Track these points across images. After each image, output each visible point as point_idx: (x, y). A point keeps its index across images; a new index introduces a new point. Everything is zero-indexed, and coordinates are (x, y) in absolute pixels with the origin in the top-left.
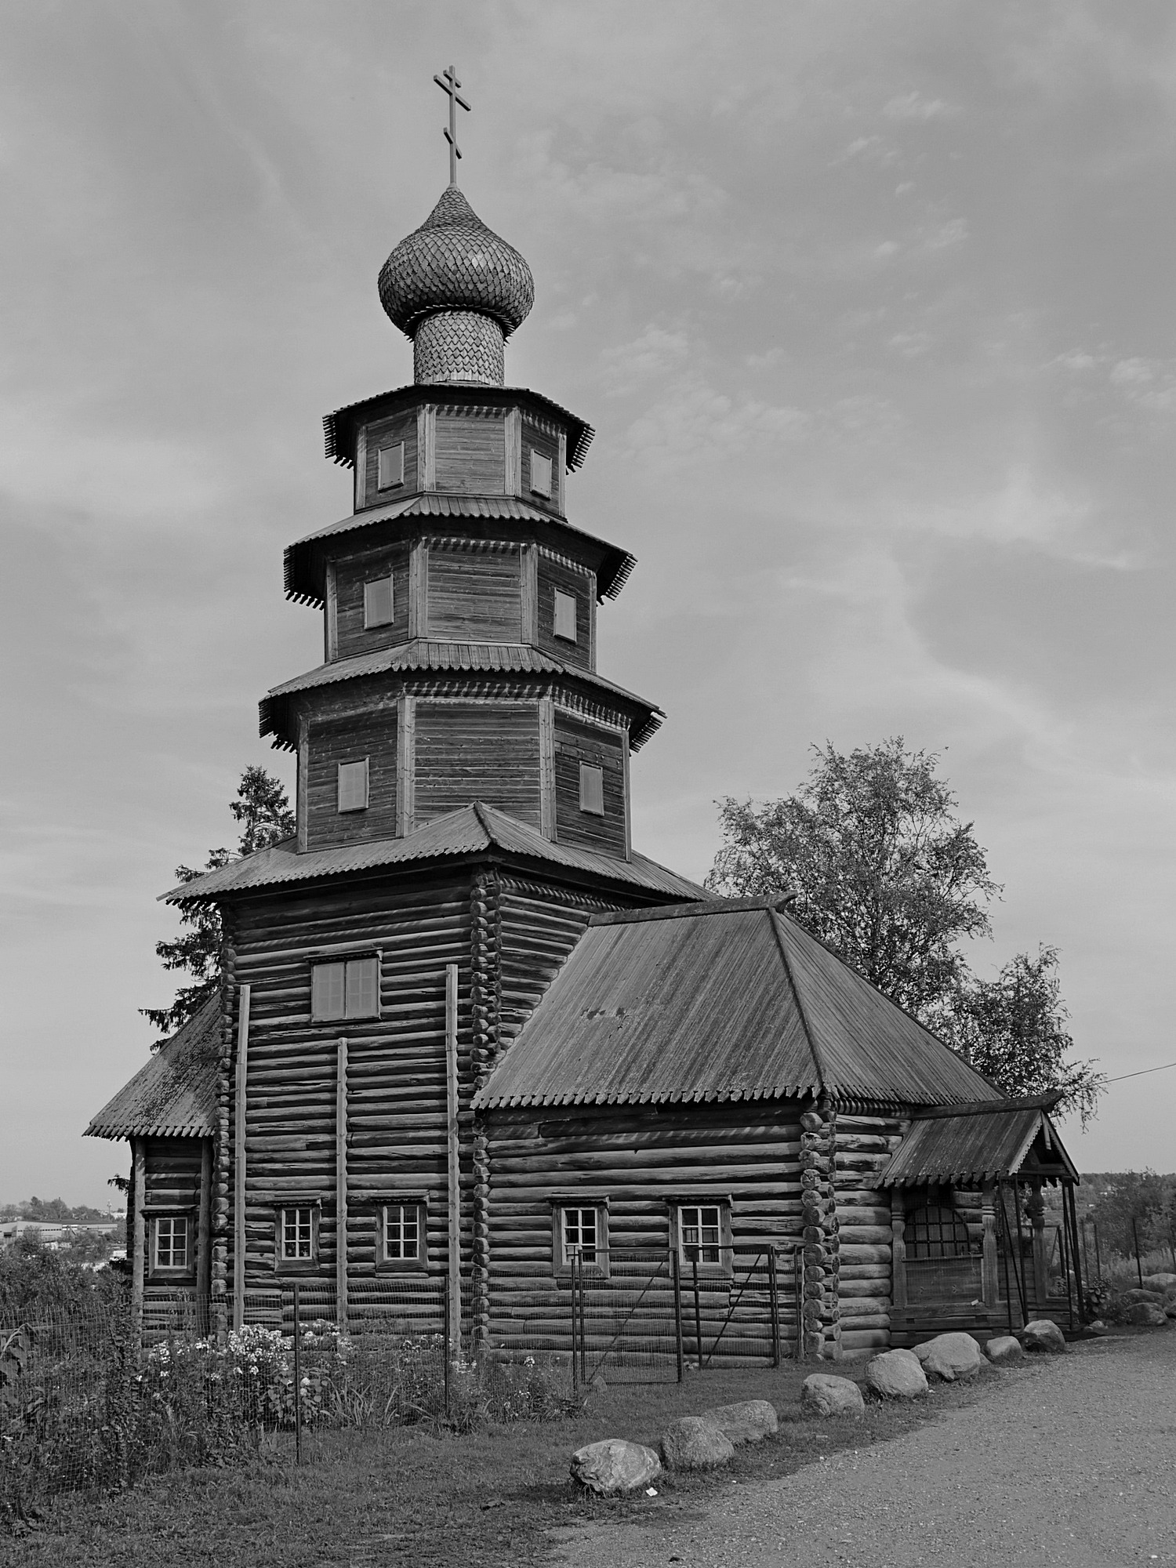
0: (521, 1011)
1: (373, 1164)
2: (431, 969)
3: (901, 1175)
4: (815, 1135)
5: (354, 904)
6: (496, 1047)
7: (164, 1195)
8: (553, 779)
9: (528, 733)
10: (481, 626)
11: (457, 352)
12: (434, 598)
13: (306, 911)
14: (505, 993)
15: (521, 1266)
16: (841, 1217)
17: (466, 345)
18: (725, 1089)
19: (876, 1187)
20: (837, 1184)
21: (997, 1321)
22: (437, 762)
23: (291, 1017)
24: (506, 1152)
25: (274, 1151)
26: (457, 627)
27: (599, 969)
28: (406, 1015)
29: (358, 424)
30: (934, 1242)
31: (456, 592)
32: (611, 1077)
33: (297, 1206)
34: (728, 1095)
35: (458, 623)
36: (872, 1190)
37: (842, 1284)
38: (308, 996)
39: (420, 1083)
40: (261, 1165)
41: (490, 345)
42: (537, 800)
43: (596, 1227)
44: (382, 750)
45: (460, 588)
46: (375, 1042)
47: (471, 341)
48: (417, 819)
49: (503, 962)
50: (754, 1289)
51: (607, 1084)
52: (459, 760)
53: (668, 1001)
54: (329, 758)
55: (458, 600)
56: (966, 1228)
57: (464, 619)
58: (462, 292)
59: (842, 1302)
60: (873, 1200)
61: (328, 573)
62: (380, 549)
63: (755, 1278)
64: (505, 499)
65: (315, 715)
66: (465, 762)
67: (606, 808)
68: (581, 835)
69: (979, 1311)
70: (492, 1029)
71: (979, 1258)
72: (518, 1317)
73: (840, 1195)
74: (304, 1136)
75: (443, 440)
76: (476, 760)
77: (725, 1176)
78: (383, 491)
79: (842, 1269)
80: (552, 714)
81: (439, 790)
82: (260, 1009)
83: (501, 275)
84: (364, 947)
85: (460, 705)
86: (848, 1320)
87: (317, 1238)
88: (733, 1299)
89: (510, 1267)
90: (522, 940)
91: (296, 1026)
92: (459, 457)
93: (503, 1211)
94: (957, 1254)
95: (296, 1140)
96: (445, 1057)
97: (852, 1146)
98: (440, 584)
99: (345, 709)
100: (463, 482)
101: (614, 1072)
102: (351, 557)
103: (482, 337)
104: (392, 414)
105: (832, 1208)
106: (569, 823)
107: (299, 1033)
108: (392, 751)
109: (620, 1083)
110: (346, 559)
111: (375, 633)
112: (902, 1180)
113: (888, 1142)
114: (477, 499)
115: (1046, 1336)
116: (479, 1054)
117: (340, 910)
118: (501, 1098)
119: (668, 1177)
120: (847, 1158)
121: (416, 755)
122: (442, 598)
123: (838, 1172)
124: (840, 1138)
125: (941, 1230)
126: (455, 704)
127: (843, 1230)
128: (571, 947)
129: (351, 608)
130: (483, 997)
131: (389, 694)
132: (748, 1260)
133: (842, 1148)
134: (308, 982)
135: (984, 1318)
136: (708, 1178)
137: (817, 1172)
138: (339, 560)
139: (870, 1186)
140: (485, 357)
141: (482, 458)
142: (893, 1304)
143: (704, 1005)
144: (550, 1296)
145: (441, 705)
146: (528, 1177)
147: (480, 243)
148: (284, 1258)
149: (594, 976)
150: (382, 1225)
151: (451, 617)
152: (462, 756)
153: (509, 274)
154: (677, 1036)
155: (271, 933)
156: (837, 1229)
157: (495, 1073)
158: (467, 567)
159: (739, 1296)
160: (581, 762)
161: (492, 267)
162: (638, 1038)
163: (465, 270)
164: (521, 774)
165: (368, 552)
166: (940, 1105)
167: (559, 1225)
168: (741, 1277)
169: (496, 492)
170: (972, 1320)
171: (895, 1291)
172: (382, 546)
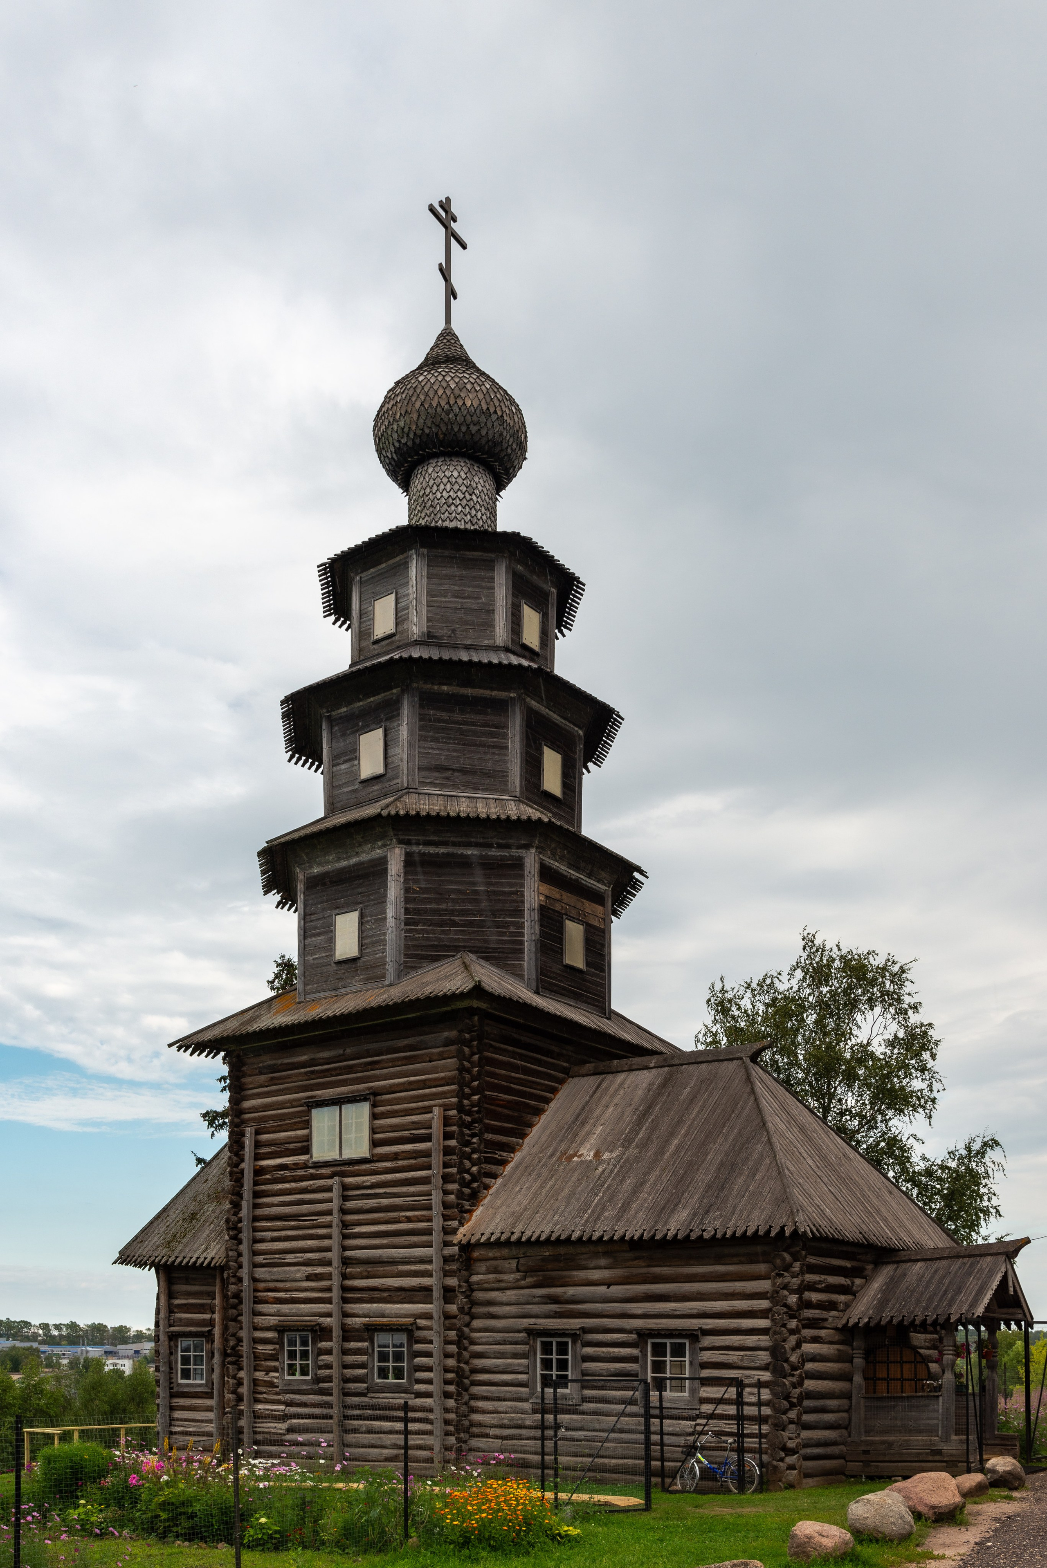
0: (504, 1154)
1: (365, 1295)
2: (418, 1112)
3: (864, 1314)
4: (786, 1274)
5: (348, 1051)
6: (479, 1186)
7: (185, 1319)
8: (537, 931)
9: (515, 885)
10: (470, 778)
11: (451, 501)
12: (425, 748)
13: (304, 1058)
14: (488, 1136)
15: (499, 1391)
16: (807, 1354)
17: (459, 493)
18: (698, 1226)
19: (840, 1326)
20: (804, 1322)
21: (951, 1455)
22: (425, 911)
23: (291, 1158)
24: (486, 1286)
25: (277, 1281)
26: (447, 778)
27: (579, 1115)
28: (396, 1156)
29: (352, 575)
30: (894, 1379)
31: (446, 743)
32: (586, 1215)
33: (298, 1330)
34: (701, 1232)
35: (449, 774)
36: (836, 1329)
37: (806, 1418)
38: (308, 1139)
39: (409, 1220)
40: (265, 1294)
41: (482, 494)
42: (521, 951)
43: (569, 1357)
44: (373, 900)
45: (450, 738)
46: (367, 1181)
47: (464, 488)
48: (406, 967)
49: (486, 1105)
50: (721, 1419)
51: (583, 1222)
52: (446, 910)
53: (644, 1145)
54: (324, 910)
55: (448, 750)
56: (928, 1367)
57: (453, 770)
58: (455, 435)
59: (805, 1434)
60: (836, 1338)
61: (324, 727)
62: (372, 699)
63: (722, 1409)
64: (496, 649)
65: (311, 867)
66: (452, 912)
67: (588, 964)
68: (564, 989)
69: (934, 1445)
70: (475, 1169)
71: (938, 1397)
72: (496, 1437)
73: (807, 1333)
74: (304, 1268)
75: (434, 587)
76: (462, 910)
77: (694, 1312)
78: (376, 642)
79: (806, 1403)
80: (537, 866)
81: (428, 939)
82: (264, 1150)
83: (494, 417)
84: (357, 1091)
85: (448, 854)
86: (809, 1451)
87: (315, 1361)
88: (699, 1428)
89: (489, 1391)
90: (504, 1086)
91: (296, 1166)
92: (450, 605)
93: (484, 1340)
94: (916, 1392)
95: (296, 1272)
96: (431, 1195)
97: (819, 1286)
98: (431, 734)
99: (339, 859)
100: (454, 631)
101: (589, 1211)
102: (344, 709)
103: (474, 485)
104: (385, 562)
105: (798, 1345)
106: (552, 975)
107: (299, 1173)
108: (382, 900)
109: (595, 1221)
110: (340, 711)
111: (368, 786)
112: (867, 1320)
113: (853, 1283)
114: (468, 648)
115: (1009, 1473)
116: (463, 1193)
117: (335, 1057)
118: (482, 1234)
119: (640, 1311)
120: (815, 1297)
121: (406, 904)
122: (432, 748)
123: (806, 1311)
124: (810, 1278)
125: (902, 1369)
126: (443, 854)
127: (809, 1366)
128: (552, 1096)
129: (345, 762)
130: (467, 1138)
131: (380, 843)
132: (715, 1392)
133: (812, 1288)
134: (307, 1125)
135: (939, 1452)
136: (678, 1313)
137: (785, 1309)
138: (334, 713)
139: (834, 1325)
140: (478, 507)
141: (474, 606)
142: (850, 1436)
143: (679, 1148)
144: (525, 1419)
145: (430, 854)
146: (507, 1309)
147: (473, 381)
148: (287, 1377)
149: (574, 1122)
150: (373, 1350)
151: (442, 768)
152: (450, 906)
153: (502, 416)
154: (652, 1178)
155: (272, 1079)
156: (803, 1365)
157: (478, 1212)
158: (457, 717)
159: (705, 1425)
160: (564, 917)
161: (484, 407)
162: (614, 1179)
163: (458, 410)
164: (506, 925)
165: (361, 703)
166: (904, 1250)
167: (535, 1354)
168: (707, 1408)
169: (486, 642)
170: (927, 1454)
171: (853, 1424)
172: (374, 696)
